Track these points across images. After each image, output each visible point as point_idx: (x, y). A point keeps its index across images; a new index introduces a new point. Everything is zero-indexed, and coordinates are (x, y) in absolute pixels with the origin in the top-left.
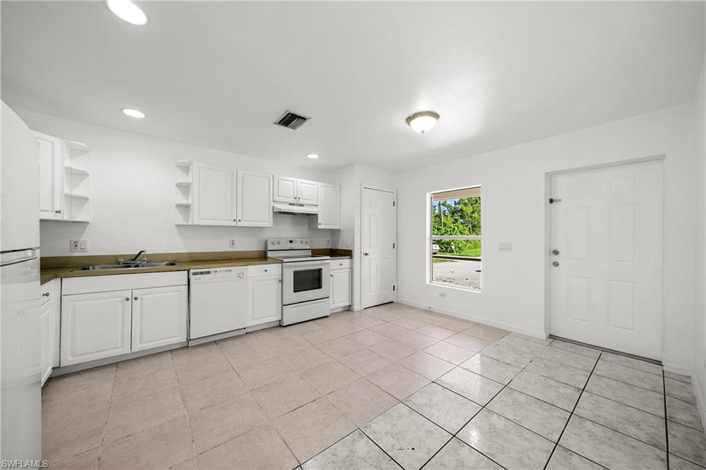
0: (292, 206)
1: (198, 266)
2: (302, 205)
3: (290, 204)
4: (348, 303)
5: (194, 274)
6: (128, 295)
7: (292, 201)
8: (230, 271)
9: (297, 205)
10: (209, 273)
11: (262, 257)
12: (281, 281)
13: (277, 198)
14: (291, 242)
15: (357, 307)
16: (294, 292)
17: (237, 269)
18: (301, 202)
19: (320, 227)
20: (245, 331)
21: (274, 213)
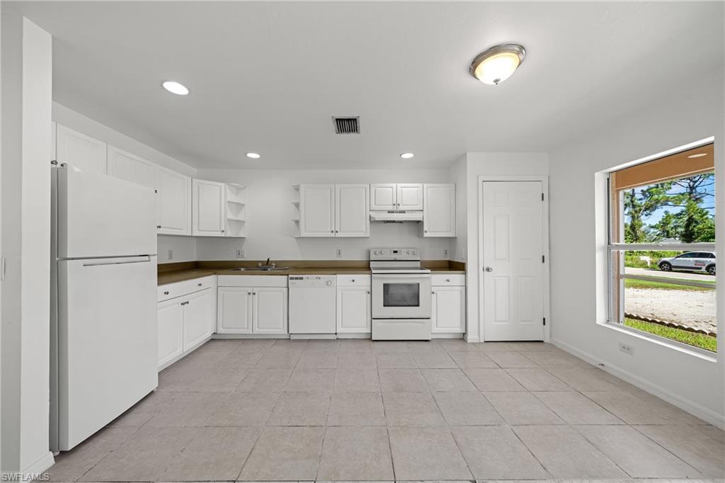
0: (389, 214)
1: (298, 273)
2: (404, 212)
3: (389, 212)
4: (460, 330)
5: (292, 279)
6: (250, 290)
7: (391, 208)
8: (320, 278)
9: (397, 212)
10: (302, 278)
11: (366, 267)
12: (370, 293)
13: (374, 207)
14: (395, 252)
15: (471, 338)
16: (384, 306)
17: (325, 277)
18: (401, 208)
19: (425, 235)
20: (334, 337)
21: (371, 222)
